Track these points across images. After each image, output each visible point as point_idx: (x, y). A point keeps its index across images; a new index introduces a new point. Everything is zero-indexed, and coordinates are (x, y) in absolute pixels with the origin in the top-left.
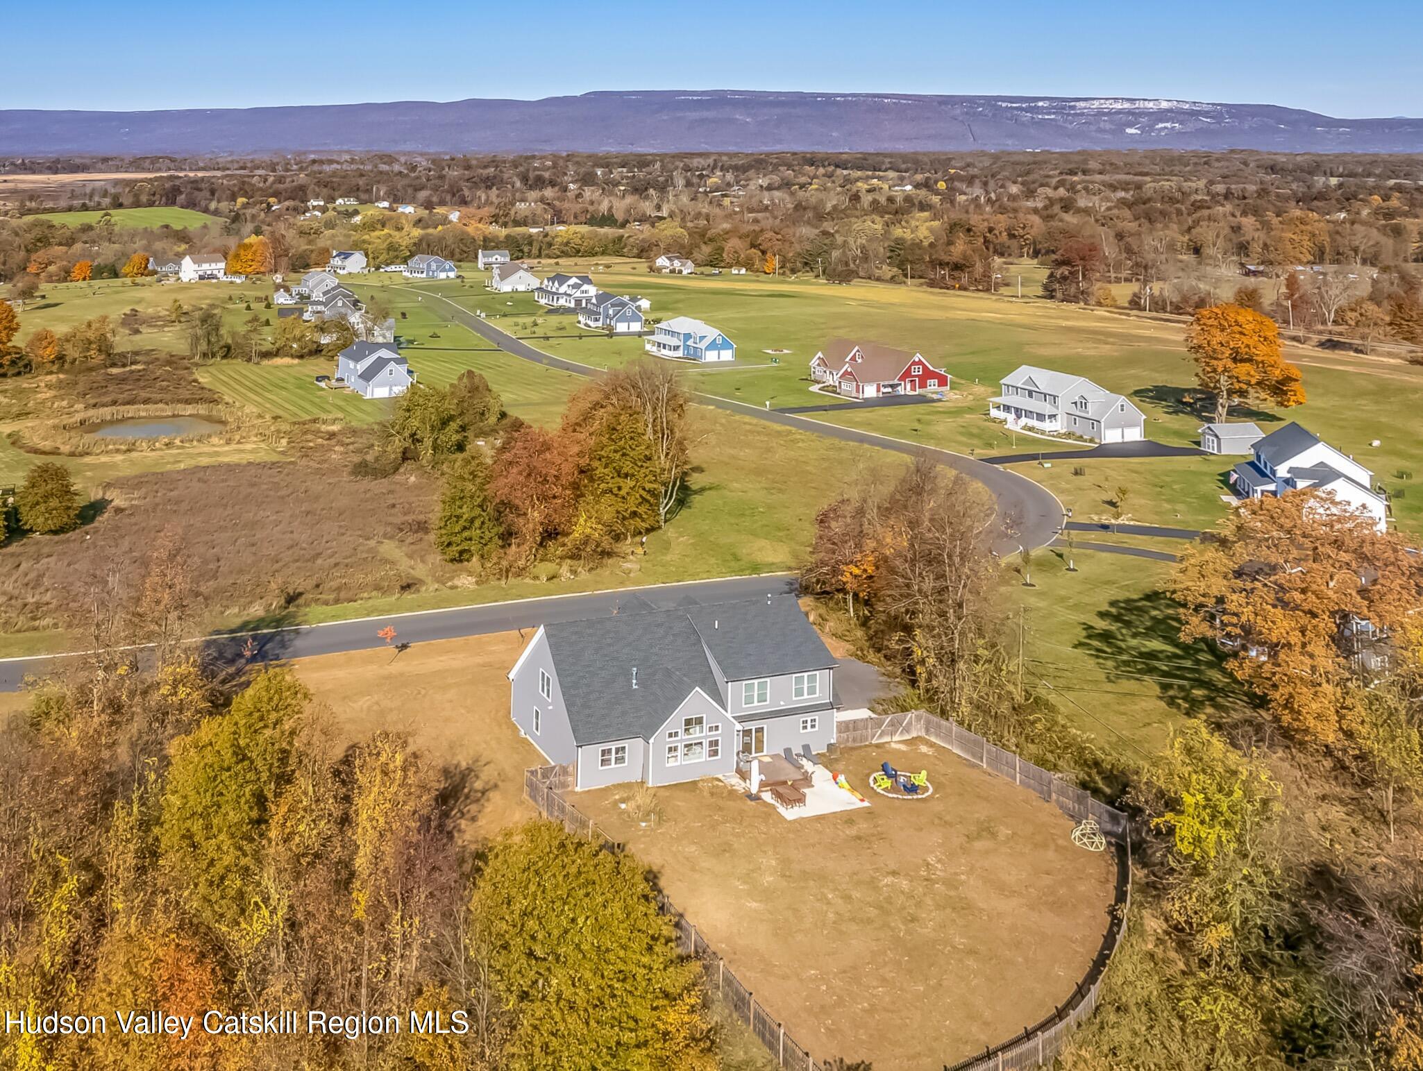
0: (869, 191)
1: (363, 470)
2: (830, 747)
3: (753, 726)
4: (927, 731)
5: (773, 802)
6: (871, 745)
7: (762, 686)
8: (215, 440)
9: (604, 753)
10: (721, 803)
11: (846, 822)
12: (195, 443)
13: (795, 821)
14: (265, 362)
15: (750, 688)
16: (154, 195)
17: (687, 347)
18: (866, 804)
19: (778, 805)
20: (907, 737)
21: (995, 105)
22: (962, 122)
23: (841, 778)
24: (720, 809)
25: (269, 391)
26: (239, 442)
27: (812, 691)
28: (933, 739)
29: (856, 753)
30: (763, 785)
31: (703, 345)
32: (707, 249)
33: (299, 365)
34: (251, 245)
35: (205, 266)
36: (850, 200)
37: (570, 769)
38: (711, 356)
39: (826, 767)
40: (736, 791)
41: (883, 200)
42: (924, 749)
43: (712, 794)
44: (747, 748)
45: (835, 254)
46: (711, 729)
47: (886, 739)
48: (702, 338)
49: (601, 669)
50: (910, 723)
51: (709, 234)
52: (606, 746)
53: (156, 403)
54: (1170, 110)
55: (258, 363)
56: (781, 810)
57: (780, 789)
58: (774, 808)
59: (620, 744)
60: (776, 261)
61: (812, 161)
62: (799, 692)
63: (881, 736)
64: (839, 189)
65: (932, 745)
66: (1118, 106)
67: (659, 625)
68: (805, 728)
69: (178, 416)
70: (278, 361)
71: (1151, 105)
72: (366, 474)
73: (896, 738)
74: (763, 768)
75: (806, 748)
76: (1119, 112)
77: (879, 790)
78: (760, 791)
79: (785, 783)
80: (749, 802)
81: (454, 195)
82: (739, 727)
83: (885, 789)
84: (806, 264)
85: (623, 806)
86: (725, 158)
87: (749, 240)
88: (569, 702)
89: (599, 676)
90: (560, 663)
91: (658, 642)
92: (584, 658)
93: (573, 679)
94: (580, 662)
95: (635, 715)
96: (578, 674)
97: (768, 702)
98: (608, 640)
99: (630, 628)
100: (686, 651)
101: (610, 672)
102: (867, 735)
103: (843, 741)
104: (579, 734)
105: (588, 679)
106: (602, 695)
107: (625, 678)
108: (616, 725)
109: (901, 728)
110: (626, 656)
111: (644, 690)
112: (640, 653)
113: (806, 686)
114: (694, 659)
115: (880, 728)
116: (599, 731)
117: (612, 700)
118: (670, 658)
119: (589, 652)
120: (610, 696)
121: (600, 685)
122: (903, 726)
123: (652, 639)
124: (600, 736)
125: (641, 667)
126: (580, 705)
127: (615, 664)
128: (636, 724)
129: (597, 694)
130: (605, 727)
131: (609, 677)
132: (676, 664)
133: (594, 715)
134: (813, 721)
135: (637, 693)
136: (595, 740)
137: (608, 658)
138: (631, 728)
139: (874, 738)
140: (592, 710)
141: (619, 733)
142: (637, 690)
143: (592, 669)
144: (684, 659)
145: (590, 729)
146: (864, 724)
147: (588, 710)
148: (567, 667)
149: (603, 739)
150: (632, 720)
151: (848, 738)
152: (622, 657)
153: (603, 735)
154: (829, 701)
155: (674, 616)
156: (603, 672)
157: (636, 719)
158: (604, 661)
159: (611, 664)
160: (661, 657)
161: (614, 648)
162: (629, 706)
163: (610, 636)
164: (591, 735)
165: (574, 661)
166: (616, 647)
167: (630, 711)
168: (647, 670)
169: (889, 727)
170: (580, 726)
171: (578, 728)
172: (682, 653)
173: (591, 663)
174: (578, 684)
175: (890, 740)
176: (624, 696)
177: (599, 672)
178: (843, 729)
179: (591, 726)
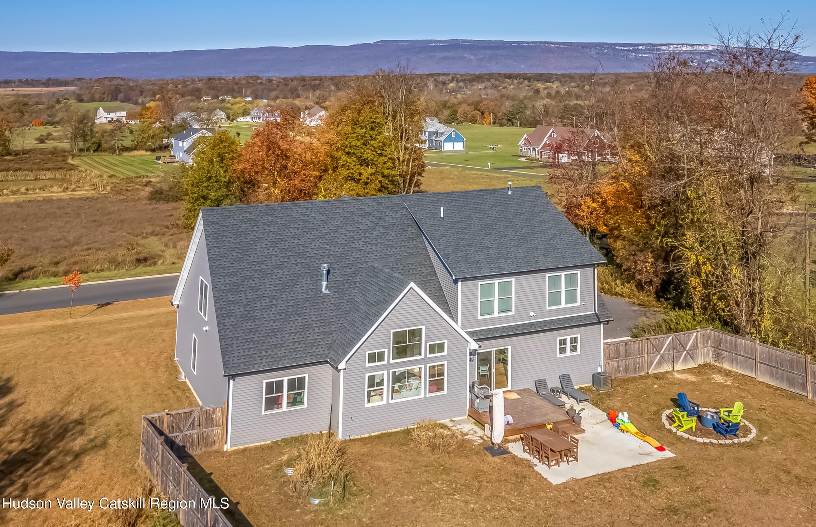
0: (545, 89)
1: (158, 196)
2: (597, 379)
3: (492, 347)
4: (717, 356)
5: (526, 456)
6: (648, 376)
7: (505, 289)
8: (55, 189)
9: (270, 388)
10: (447, 461)
11: (645, 484)
12: (37, 191)
13: (565, 485)
14: (126, 154)
15: (487, 291)
16: (104, 94)
17: (431, 141)
18: (668, 454)
19: (535, 461)
20: (691, 365)
21: (615, 48)
22: (596, 58)
23: (623, 417)
24: (446, 471)
25: (119, 166)
26: (74, 190)
27: (571, 297)
28: (726, 366)
29: (631, 385)
30: (510, 430)
31: (442, 139)
32: (446, 112)
33: (150, 155)
34: (150, 108)
35: (113, 114)
36: (534, 93)
37: (218, 415)
38: (448, 147)
39: (596, 405)
40: (470, 441)
41: (553, 93)
42: (719, 378)
43: (433, 447)
44: (484, 380)
45: (527, 113)
46: (432, 349)
47: (666, 368)
48: (442, 133)
49: (279, 267)
50: (695, 347)
51: (448, 104)
52: (273, 378)
53: (24, 170)
54: (714, 51)
55: (120, 155)
56: (541, 468)
57: (537, 435)
58: (530, 466)
59: (296, 374)
60: (491, 118)
61: (510, 76)
62: (555, 299)
63: (660, 363)
64: (527, 88)
65: (728, 374)
66: (684, 49)
67: (364, 215)
68: (563, 350)
69: (39, 179)
70: (135, 153)
71: (703, 48)
72: (161, 199)
73: (679, 366)
74: (509, 407)
75: (565, 379)
76: (685, 52)
77: (680, 433)
78: (505, 441)
79: (543, 426)
80: (490, 458)
81: (292, 93)
82: (474, 345)
83: (687, 431)
84: (509, 120)
85: (290, 471)
86: (458, 76)
87: (473, 106)
88: (224, 312)
89: (274, 277)
90: (218, 258)
91: (363, 235)
92: (254, 252)
93: (234, 279)
94: (248, 258)
95: (322, 330)
96: (243, 273)
97: (513, 312)
98: (292, 230)
99: (325, 217)
100: (401, 247)
101: (291, 272)
102: (642, 361)
103: (612, 371)
104: (232, 358)
105: (257, 281)
106: (274, 302)
107: (311, 280)
108: (291, 344)
109: (685, 352)
110: (315, 252)
111: (337, 295)
112: (337, 248)
113: (563, 290)
114: (411, 258)
115: (659, 352)
116: (264, 353)
117: (289, 309)
118: (378, 255)
119: (263, 245)
120: (286, 304)
121: (273, 288)
122: (687, 349)
123: (354, 231)
124: (264, 360)
125: (336, 266)
126: (239, 316)
127: (298, 261)
128: (322, 343)
129: (267, 300)
130: (273, 347)
131: (288, 278)
132: (387, 263)
133: (259, 329)
134: (574, 340)
135: (327, 300)
136: (256, 366)
137: (290, 254)
138: (314, 349)
139: (651, 366)
140: (257, 322)
141: (294, 356)
142: (328, 295)
143: (264, 267)
144: (398, 257)
145: (249, 349)
146: (639, 346)
147: (250, 324)
148: (228, 264)
149: (269, 365)
150: (316, 337)
151: (618, 367)
152: (311, 252)
153: (269, 359)
154: (594, 312)
155: (387, 205)
156: (280, 271)
157: (322, 336)
158: (284, 257)
159: (293, 261)
160: (366, 253)
161: (300, 241)
162: (314, 318)
163: (297, 225)
164: (251, 360)
165: (240, 256)
166: (302, 240)
167: (314, 325)
168: (344, 270)
169: (669, 351)
170: (234, 346)
171: (230, 349)
172: (394, 250)
173: (264, 259)
174: (241, 287)
175: (672, 369)
176: (307, 304)
177: (275, 271)
178: (611, 353)
179: (251, 346)
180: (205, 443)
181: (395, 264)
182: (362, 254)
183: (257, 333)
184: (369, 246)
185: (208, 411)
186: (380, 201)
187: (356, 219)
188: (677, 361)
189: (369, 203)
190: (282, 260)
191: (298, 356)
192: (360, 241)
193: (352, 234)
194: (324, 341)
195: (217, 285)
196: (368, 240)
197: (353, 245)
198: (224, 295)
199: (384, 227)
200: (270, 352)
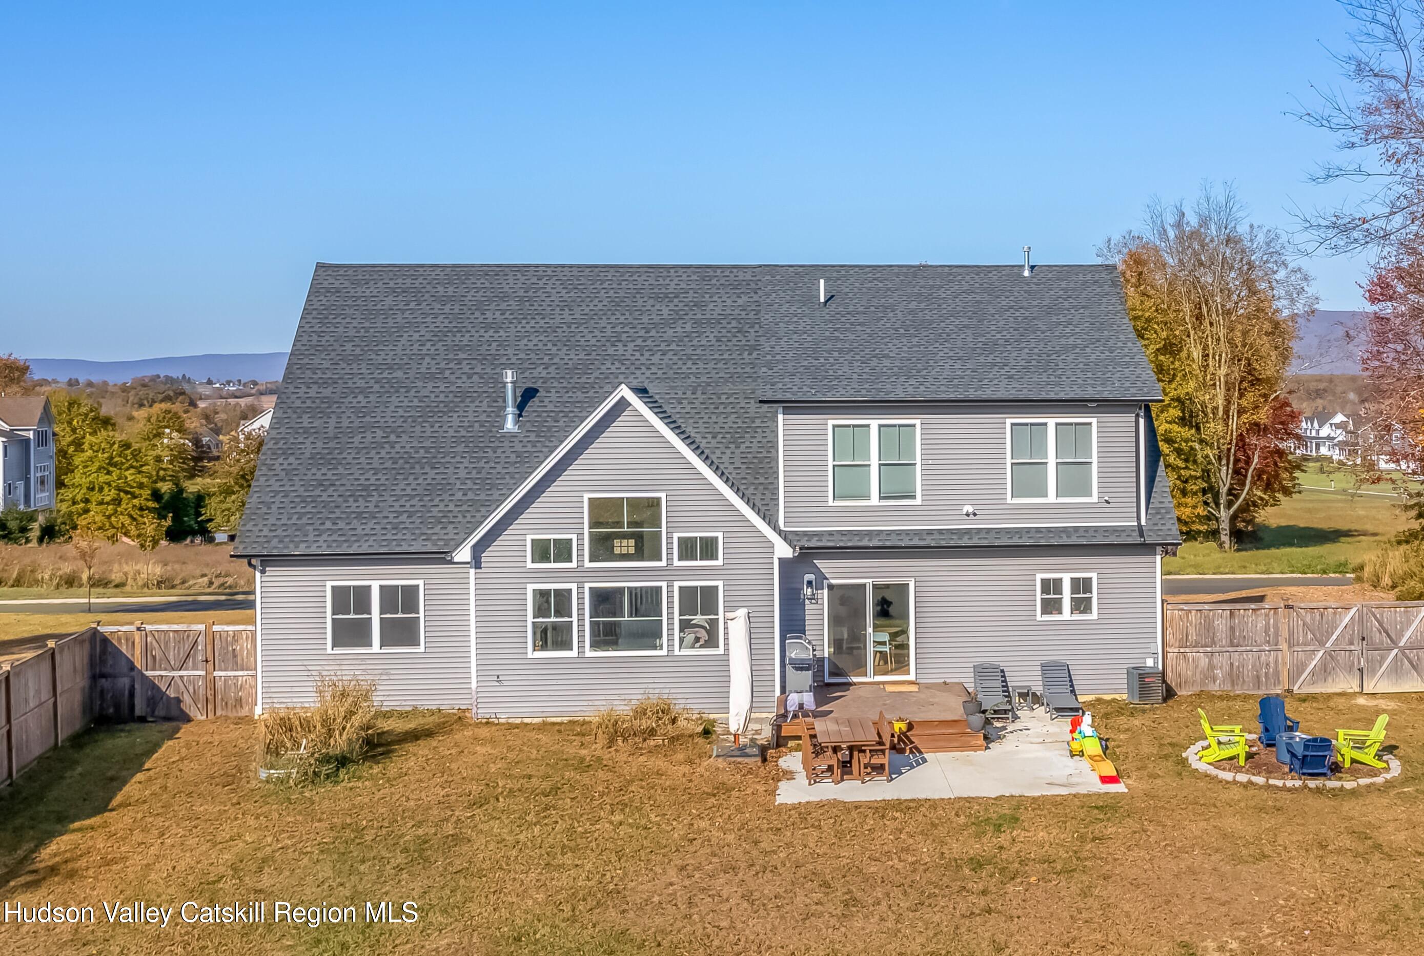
2: (1131, 679)
3: (866, 575)
6: (1287, 696)
7: (896, 443)
9: (342, 598)
15: (852, 443)
20: (1413, 684)
27: (1073, 481)
37: (244, 646)
46: (687, 547)
47: (1341, 683)
49: (430, 377)
52: (349, 578)
59: (397, 578)
62: (1029, 481)
63: (1323, 670)
73: (1378, 683)
75: (1054, 672)
77: (1198, 765)
82: (781, 550)
88: (280, 445)
89: (412, 393)
90: (312, 351)
91: (642, 333)
92: (391, 347)
93: (327, 392)
94: (373, 356)
95: (470, 495)
96: (350, 382)
97: (918, 501)
98: (489, 314)
99: (572, 294)
100: (717, 361)
101: (453, 388)
102: (1276, 662)
103: (1194, 674)
104: (260, 527)
105: (372, 398)
106: (393, 438)
107: (489, 406)
108: (391, 515)
109: (1396, 651)
110: (522, 356)
111: (533, 437)
112: (572, 352)
113: (1052, 460)
114: (733, 383)
115: (1322, 644)
116: (328, 524)
117: (417, 452)
118: (660, 372)
119: (416, 336)
120: (415, 444)
121: (401, 412)
122: (1402, 644)
123: (625, 325)
124: (325, 537)
125: (555, 384)
126: (308, 455)
127: (478, 370)
128: (460, 519)
129: (380, 433)
130: (353, 516)
131: (442, 397)
132: (672, 388)
133: (337, 483)
134: (1081, 586)
135: (507, 444)
136: (303, 546)
137: (464, 356)
138: (437, 529)
139: (1299, 676)
140: (341, 470)
141: (389, 537)
142: (514, 436)
143: (399, 374)
144: (704, 379)
145: (301, 516)
146: (1268, 624)
147: (324, 471)
148: (326, 364)
149: (328, 547)
150: (451, 507)
151: (1211, 667)
152: (511, 356)
153: (335, 537)
154: (1136, 524)
155: (722, 281)
156: (430, 385)
157: (465, 507)
158: (450, 361)
159: (466, 369)
160: (633, 367)
161: (496, 335)
162: (462, 474)
163: (503, 306)
164: (297, 533)
165: (358, 351)
166: (502, 333)
167: (458, 486)
168: (570, 394)
169: (1352, 643)
170: (274, 507)
171: (265, 510)
172: (701, 365)
173: (406, 360)
174: (336, 405)
175: (1358, 690)
176: (461, 448)
177: (420, 384)
178: (1192, 631)
179: (309, 509)
180: (222, 699)
181: (689, 393)
182: (623, 368)
183: (332, 488)
184: (647, 354)
185: (225, 635)
186: (712, 273)
187: (640, 302)
188: (1373, 672)
189: (685, 275)
190: (442, 365)
191: (399, 536)
192: (631, 346)
193: (618, 329)
194: (464, 517)
195: (288, 398)
196: (649, 343)
197: (611, 351)
198: (295, 416)
199: (697, 322)
200: (341, 524)
